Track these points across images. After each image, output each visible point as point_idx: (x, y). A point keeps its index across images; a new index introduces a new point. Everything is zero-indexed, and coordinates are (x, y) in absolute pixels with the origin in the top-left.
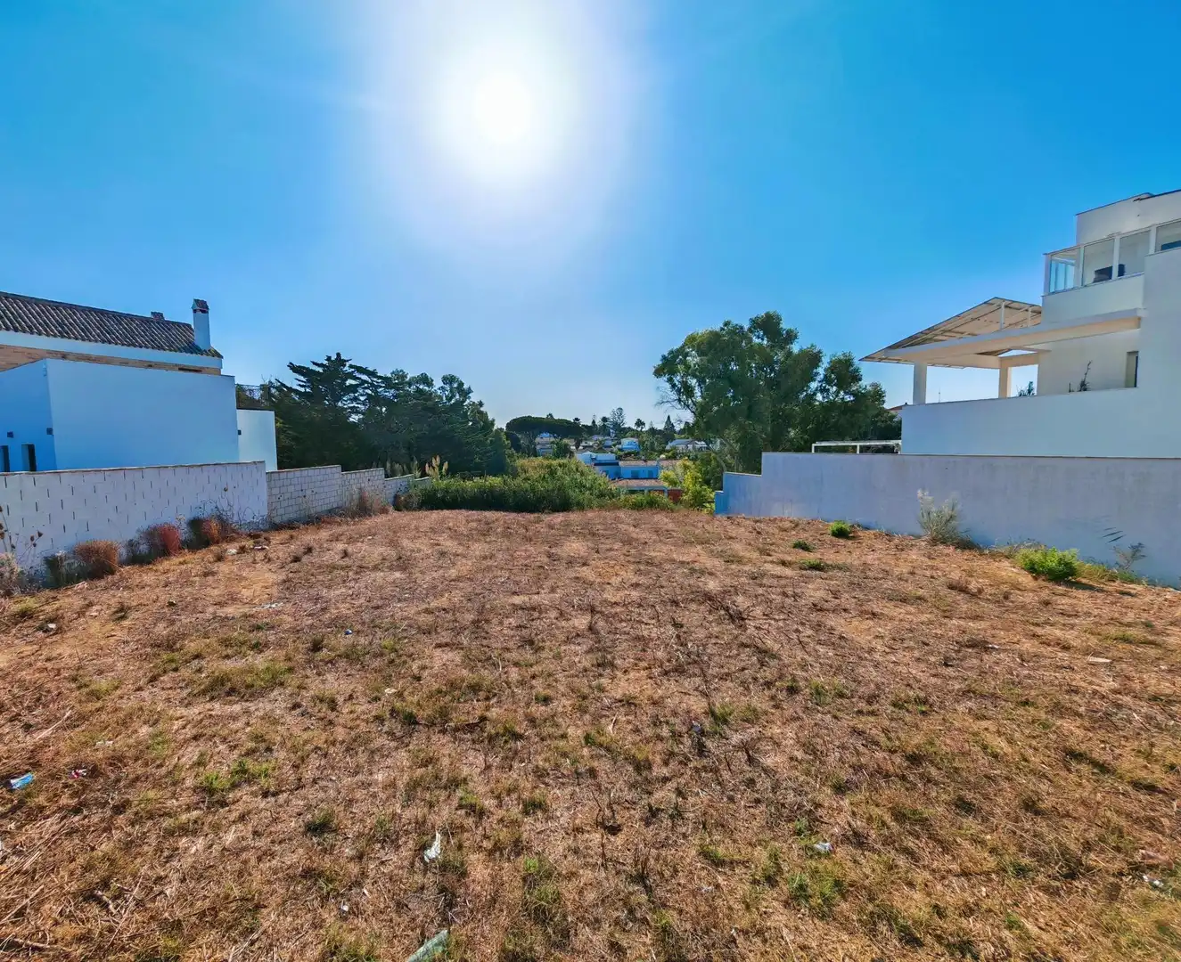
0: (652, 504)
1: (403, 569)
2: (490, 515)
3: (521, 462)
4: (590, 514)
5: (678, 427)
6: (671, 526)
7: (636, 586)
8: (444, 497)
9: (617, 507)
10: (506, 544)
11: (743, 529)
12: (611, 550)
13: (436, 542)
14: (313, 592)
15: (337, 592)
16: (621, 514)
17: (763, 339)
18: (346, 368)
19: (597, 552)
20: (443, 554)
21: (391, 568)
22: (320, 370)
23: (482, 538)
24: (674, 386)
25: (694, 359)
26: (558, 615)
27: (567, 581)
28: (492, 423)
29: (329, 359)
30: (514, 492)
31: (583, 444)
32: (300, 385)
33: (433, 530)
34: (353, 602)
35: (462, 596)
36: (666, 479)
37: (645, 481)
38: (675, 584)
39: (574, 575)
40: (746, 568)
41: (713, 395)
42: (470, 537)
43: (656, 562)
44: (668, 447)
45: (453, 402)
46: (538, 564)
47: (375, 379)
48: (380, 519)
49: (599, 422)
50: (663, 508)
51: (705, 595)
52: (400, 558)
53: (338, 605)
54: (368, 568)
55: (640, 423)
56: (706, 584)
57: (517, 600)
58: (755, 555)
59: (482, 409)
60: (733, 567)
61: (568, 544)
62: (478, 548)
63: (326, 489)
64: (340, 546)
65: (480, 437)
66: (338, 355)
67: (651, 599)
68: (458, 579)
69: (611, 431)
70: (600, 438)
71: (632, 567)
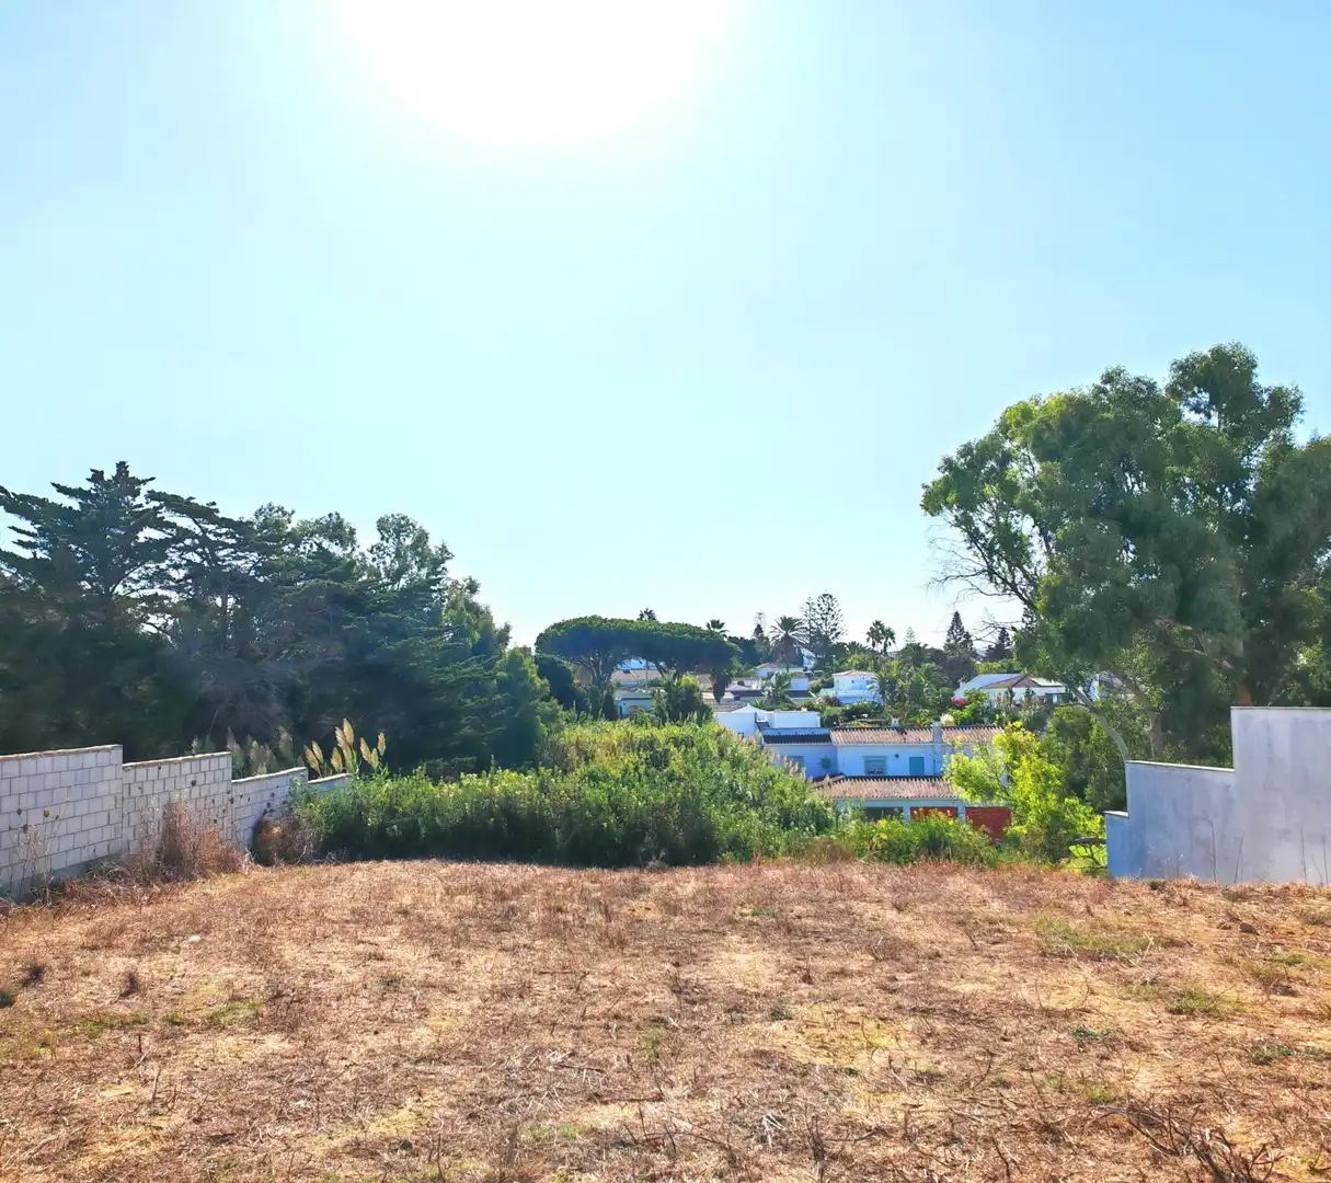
0: (935, 847)
1: (289, 1028)
2: (503, 873)
3: (577, 733)
4: (772, 874)
5: (983, 642)
6: (996, 907)
7: (930, 1079)
8: (382, 827)
9: (837, 855)
10: (556, 955)
11: (1199, 918)
12: (843, 973)
13: (371, 949)
14: (46, 1092)
15: (111, 1094)
16: (856, 873)
17: (1209, 416)
18: (140, 500)
19: (807, 979)
20: (391, 983)
21: (256, 1024)
22: (75, 504)
23: (492, 938)
24: (974, 536)
25: (1026, 470)
26: (723, 1165)
27: (736, 1063)
28: (504, 636)
29: (97, 476)
30: (569, 812)
31: (734, 686)
32: (20, 543)
33: (360, 917)
34: (156, 1121)
35: (452, 1106)
36: (965, 778)
37: (903, 783)
38: (1038, 1076)
39: (750, 1045)
40: (1234, 1030)
41: (1081, 560)
42: (459, 938)
43: (977, 1010)
44: (959, 695)
45: (403, 582)
46: (652, 1012)
47: (211, 527)
48: (221, 887)
49: (772, 631)
50: (966, 858)
51: (1132, 1108)
52: (279, 995)
53: (116, 1131)
54: (191, 1024)
55: (880, 632)
56: (1126, 1076)
57: (606, 1117)
58: (1251, 993)
59: (476, 598)
60: (1196, 1026)
61: (725, 955)
62: (484, 966)
63: (82, 808)
64: (117, 964)
65: (473, 668)
66: (122, 466)
67: (982, 1118)
68: (438, 1055)
69: (806, 652)
70: (782, 671)
71: (909, 1024)
